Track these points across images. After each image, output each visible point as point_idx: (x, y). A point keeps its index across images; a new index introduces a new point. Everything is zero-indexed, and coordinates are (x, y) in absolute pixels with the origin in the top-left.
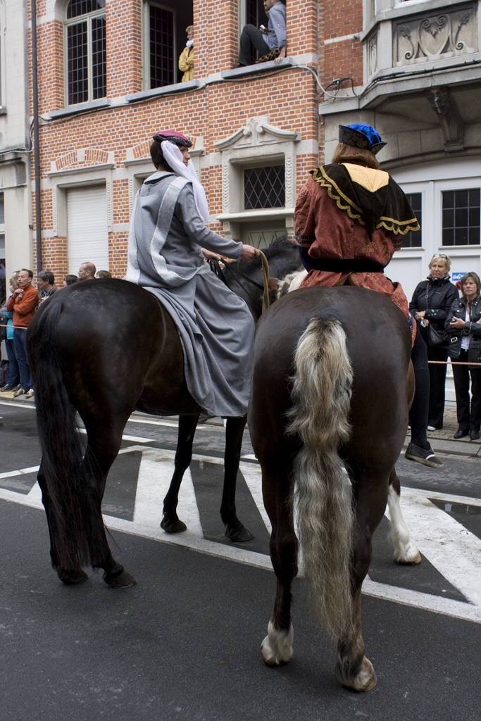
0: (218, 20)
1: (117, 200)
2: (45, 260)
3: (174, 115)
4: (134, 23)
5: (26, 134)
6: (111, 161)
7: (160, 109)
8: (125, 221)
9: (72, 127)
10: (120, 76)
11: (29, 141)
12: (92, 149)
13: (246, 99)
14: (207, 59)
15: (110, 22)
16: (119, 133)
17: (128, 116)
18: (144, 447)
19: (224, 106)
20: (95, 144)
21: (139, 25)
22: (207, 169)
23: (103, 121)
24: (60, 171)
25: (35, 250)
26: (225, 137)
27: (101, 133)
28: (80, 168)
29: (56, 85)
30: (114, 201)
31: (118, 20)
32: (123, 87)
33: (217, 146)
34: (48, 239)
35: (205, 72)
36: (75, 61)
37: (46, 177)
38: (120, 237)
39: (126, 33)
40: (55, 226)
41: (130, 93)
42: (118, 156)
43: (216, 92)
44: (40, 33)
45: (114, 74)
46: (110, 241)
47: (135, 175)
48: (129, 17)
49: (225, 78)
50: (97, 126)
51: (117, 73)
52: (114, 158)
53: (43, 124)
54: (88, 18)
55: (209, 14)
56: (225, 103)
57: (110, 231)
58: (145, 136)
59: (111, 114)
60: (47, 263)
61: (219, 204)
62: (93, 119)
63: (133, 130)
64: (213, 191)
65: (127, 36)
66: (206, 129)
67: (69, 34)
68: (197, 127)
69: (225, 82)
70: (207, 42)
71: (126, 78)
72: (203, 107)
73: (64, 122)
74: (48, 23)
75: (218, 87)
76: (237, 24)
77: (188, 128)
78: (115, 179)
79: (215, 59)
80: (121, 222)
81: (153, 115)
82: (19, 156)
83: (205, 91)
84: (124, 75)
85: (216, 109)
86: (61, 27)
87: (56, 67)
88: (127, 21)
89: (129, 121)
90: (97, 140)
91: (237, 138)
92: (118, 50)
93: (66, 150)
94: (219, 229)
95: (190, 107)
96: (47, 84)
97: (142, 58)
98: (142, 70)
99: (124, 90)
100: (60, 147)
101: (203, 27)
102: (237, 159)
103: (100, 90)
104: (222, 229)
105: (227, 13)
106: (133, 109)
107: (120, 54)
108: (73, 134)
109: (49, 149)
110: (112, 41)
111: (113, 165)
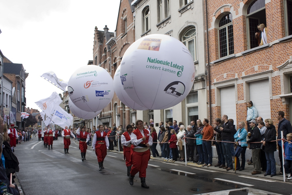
0: (276, 20)
1: (239, 92)
2: (212, 115)
3: (260, 58)
4: (243, 26)
5: (205, 69)
6: (236, 77)
7: (254, 56)
8: (242, 100)
9: (222, 66)
10: (239, 45)
11: (206, 72)
12: (229, 73)
13: (289, 48)
14: (272, 35)
15: (234, 26)
16: (239, 66)
17: (242, 60)
18: (249, 188)
19: (280, 52)
20: (230, 71)
21: (245, 26)
22: (274, 77)
23: (233, 62)
24: (217, 82)
25: (209, 112)
26: (281, 64)
27: (232, 67)
28: (225, 80)
29: (216, 51)
30: (238, 92)
31: (237, 25)
32: (240, 49)
33: (278, 68)
34: (213, 107)
35: (272, 40)
36: (222, 42)
37: (212, 85)
38: (240, 105)
39: (240, 29)
40: (216, 103)
41: (243, 51)
42: (239, 75)
43: (277, 47)
44: (209, 34)
45: (236, 45)
46: (237, 107)
47: (246, 82)
48: (241, 23)
49: (280, 41)
50: (231, 64)
51: (238, 44)
52: (237, 76)
53: (211, 65)
54: (226, 26)
55: (272, 18)
56: (280, 51)
57: (237, 103)
58: (249, 66)
59: (236, 60)
60: (213, 116)
61: (280, 91)
62: (229, 62)
63: (244, 65)
64: (277, 86)
65: (241, 30)
66: (273, 62)
67: (220, 32)
68: (270, 61)
69: (280, 43)
70: (272, 29)
71: (241, 46)
72: (271, 53)
73: (219, 64)
74: (212, 30)
75: (277, 45)
76: (284, 20)
77: (266, 62)
78: (238, 83)
79: (276, 35)
80: (241, 100)
81: (252, 58)
82: (203, 78)
83: (272, 47)
84: (240, 45)
85: (277, 54)
86: (217, 30)
87: (215, 45)
88: (241, 25)
89: (243, 62)
90: (231, 70)
91: (286, 64)
92: (238, 36)
93: (219, 74)
94: (280, 101)
95: (266, 54)
96: (212, 51)
97: (247, 38)
98: (247, 42)
99: (240, 50)
100: (217, 73)
101: (270, 23)
102: (286, 72)
103: (232, 51)
104: (281, 101)
105: (280, 17)
106: (244, 57)
107: (238, 37)
108: (222, 68)
109: (213, 74)
110: (235, 33)
111: (237, 78)
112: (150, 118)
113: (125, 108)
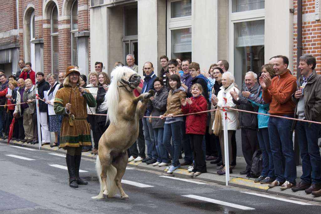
2: (305, 45)
25: (295, 35)
34: (309, 23)
40: (317, 10)
60: (307, 49)
112: (127, 53)
113: (56, 22)
